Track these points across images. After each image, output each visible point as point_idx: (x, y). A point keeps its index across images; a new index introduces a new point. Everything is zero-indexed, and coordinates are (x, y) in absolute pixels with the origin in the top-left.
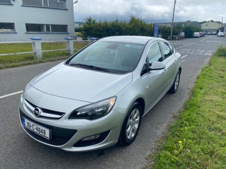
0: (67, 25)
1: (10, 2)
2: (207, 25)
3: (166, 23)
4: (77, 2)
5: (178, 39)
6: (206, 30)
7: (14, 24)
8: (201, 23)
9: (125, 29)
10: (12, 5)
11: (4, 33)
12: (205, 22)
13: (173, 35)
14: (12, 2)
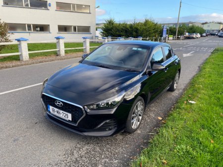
0: (90, 27)
2: (209, 26)
5: (182, 39)
6: (208, 30)
7: (49, 25)
8: (203, 24)
9: (141, 29)
10: (48, 10)
13: (178, 35)
14: (49, 7)
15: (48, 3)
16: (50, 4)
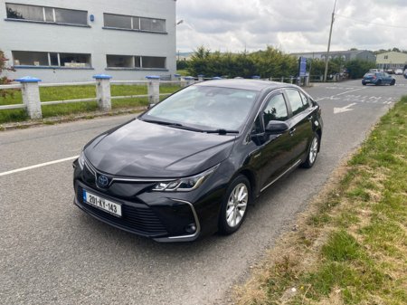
0: (165, 58)
1: (86, 23)
2: (386, 57)
3: (313, 53)
4: (181, 22)
5: (337, 81)
6: (385, 65)
7: (90, 55)
8: (376, 53)
9: (258, 64)
10: (89, 27)
11: (76, 69)
12: (382, 51)
13: (328, 74)
14: (90, 23)
15: (89, 14)
16: (92, 16)
